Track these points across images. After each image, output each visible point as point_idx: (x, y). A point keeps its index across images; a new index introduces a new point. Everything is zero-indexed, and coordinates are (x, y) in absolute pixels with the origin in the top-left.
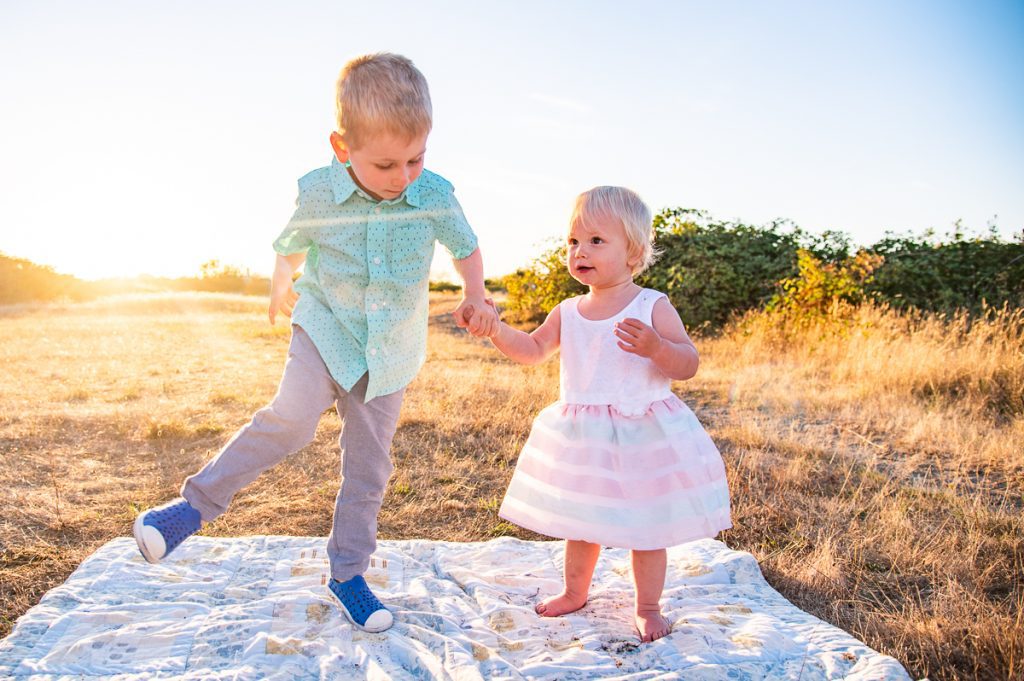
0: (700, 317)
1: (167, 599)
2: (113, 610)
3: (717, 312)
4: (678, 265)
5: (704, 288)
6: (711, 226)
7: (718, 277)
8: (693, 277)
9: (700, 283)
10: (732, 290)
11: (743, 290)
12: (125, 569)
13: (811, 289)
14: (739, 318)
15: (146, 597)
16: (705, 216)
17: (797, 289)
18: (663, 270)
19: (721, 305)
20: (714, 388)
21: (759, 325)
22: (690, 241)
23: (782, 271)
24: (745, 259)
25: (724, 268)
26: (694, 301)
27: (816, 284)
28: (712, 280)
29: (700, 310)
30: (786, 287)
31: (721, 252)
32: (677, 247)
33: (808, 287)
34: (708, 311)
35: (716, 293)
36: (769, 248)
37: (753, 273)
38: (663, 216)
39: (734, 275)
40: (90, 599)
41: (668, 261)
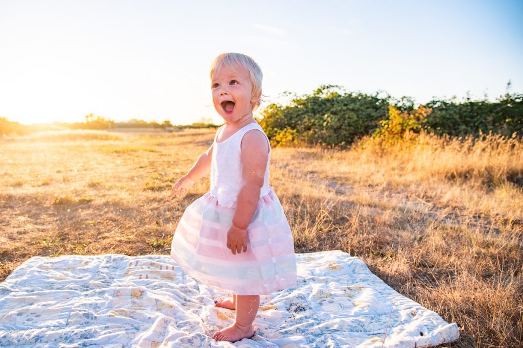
0: (340, 140)
1: (58, 289)
2: (29, 295)
3: (348, 137)
4: (329, 114)
5: (342, 125)
6: (345, 94)
7: (349, 120)
8: (336, 120)
9: (340, 123)
10: (356, 126)
11: (361, 126)
12: (36, 274)
13: (395, 126)
14: (359, 140)
15: (47, 288)
16: (342, 89)
17: (388, 125)
18: (321, 117)
19: (350, 134)
20: (346, 176)
21: (369, 144)
22: (335, 102)
23: (381, 116)
24: (362, 111)
25: (352, 115)
26: (337, 132)
27: (398, 123)
28: (346, 121)
29: (340, 137)
30: (383, 125)
31: (350, 107)
32: (328, 104)
33: (394, 124)
34: (344, 137)
35: (348, 128)
36: (374, 105)
37: (367, 118)
38: (321, 89)
39: (357, 119)
40: (17, 290)
41: (324, 112)
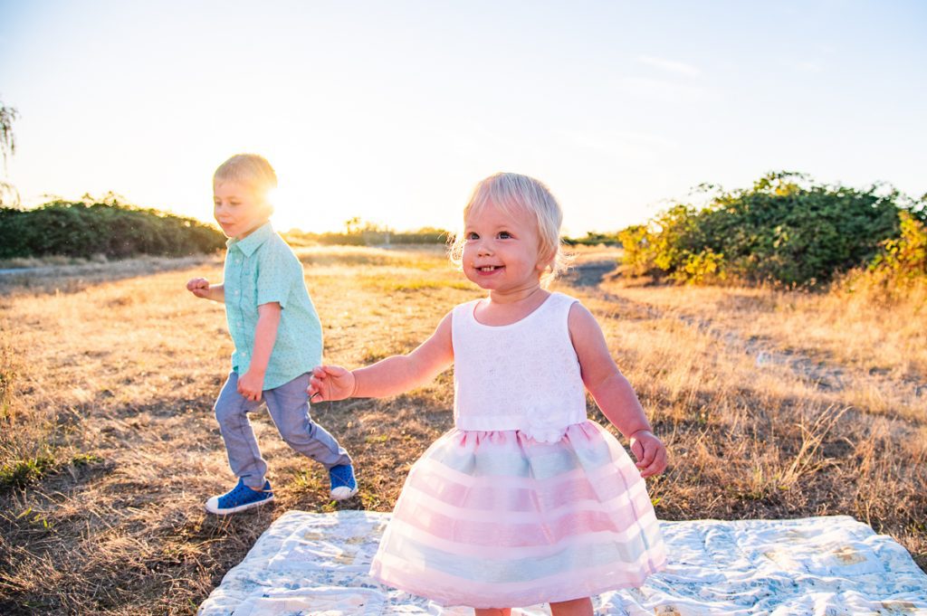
0: (804, 273)
3: (820, 269)
4: (784, 225)
5: (808, 246)
6: (813, 188)
7: (821, 237)
8: (798, 236)
9: (804, 241)
10: (834, 249)
11: (844, 248)
12: (298, 549)
13: (913, 249)
14: (842, 276)
16: (807, 178)
17: (899, 249)
18: (769, 230)
19: (824, 262)
20: (827, 347)
21: (861, 284)
22: (794, 203)
23: (883, 230)
24: (847, 220)
25: (827, 228)
26: (798, 258)
27: (918, 245)
28: (816, 239)
29: (804, 267)
30: (888, 247)
31: (824, 213)
32: (782, 208)
33: (910, 247)
34: (811, 268)
35: (819, 251)
36: (869, 209)
37: (855, 233)
38: (768, 179)
39: (836, 235)
40: (269, 582)
41: (774, 221)
